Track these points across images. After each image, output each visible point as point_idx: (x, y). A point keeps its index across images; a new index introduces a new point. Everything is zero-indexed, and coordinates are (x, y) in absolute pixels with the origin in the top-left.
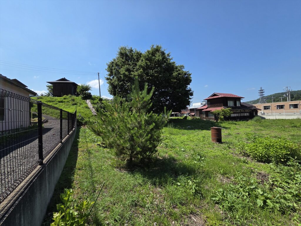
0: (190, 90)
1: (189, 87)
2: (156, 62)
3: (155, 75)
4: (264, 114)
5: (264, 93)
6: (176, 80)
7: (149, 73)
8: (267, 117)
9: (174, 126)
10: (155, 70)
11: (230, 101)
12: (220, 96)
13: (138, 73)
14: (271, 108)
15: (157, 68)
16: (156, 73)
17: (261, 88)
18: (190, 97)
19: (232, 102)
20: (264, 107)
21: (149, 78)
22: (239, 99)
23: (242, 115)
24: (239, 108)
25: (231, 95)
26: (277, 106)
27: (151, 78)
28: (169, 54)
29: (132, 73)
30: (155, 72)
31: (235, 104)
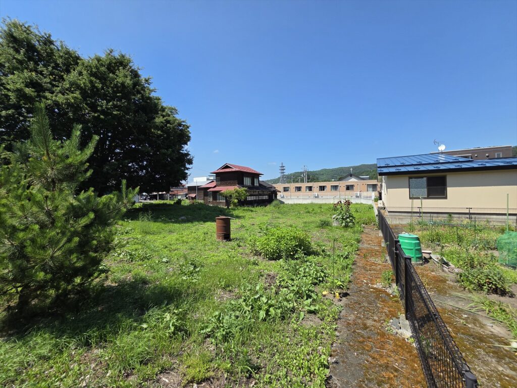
0: (187, 154)
1: (186, 148)
2: (116, 86)
3: (115, 113)
4: (283, 197)
5: (285, 171)
6: (162, 132)
7: (98, 105)
8: (286, 202)
9: (152, 217)
10: (115, 103)
11: (247, 178)
12: (234, 170)
13: (67, 99)
14: (290, 189)
15: (120, 99)
16: (117, 110)
17: (282, 164)
18: (188, 166)
19: (249, 179)
20: (284, 188)
21: (99, 116)
22: (257, 175)
23: (261, 198)
24: (257, 188)
25: (248, 168)
26: (296, 187)
27: (102, 117)
28: (149, 79)
29: (47, 94)
30: (115, 106)
31: (253, 183)
